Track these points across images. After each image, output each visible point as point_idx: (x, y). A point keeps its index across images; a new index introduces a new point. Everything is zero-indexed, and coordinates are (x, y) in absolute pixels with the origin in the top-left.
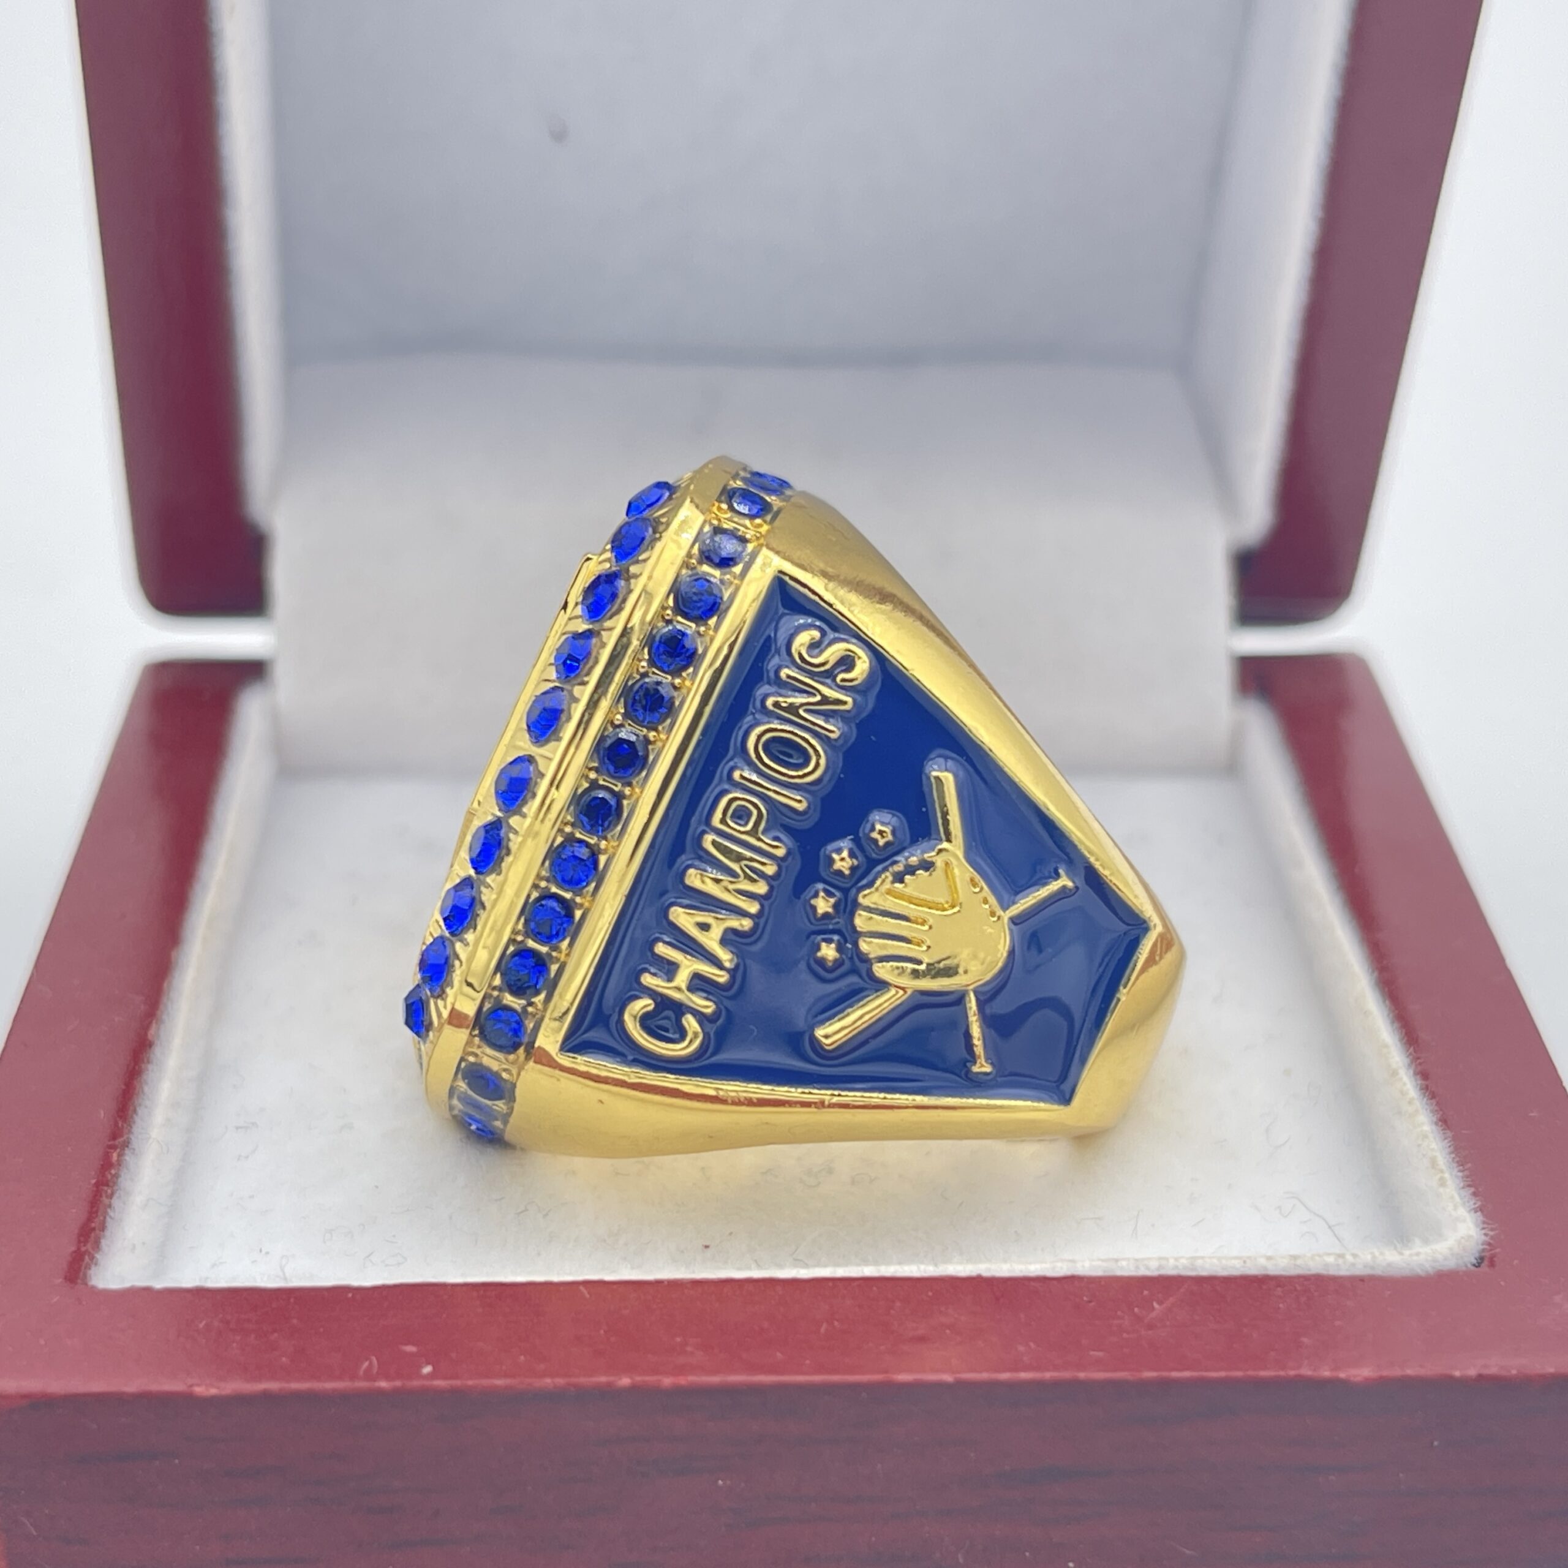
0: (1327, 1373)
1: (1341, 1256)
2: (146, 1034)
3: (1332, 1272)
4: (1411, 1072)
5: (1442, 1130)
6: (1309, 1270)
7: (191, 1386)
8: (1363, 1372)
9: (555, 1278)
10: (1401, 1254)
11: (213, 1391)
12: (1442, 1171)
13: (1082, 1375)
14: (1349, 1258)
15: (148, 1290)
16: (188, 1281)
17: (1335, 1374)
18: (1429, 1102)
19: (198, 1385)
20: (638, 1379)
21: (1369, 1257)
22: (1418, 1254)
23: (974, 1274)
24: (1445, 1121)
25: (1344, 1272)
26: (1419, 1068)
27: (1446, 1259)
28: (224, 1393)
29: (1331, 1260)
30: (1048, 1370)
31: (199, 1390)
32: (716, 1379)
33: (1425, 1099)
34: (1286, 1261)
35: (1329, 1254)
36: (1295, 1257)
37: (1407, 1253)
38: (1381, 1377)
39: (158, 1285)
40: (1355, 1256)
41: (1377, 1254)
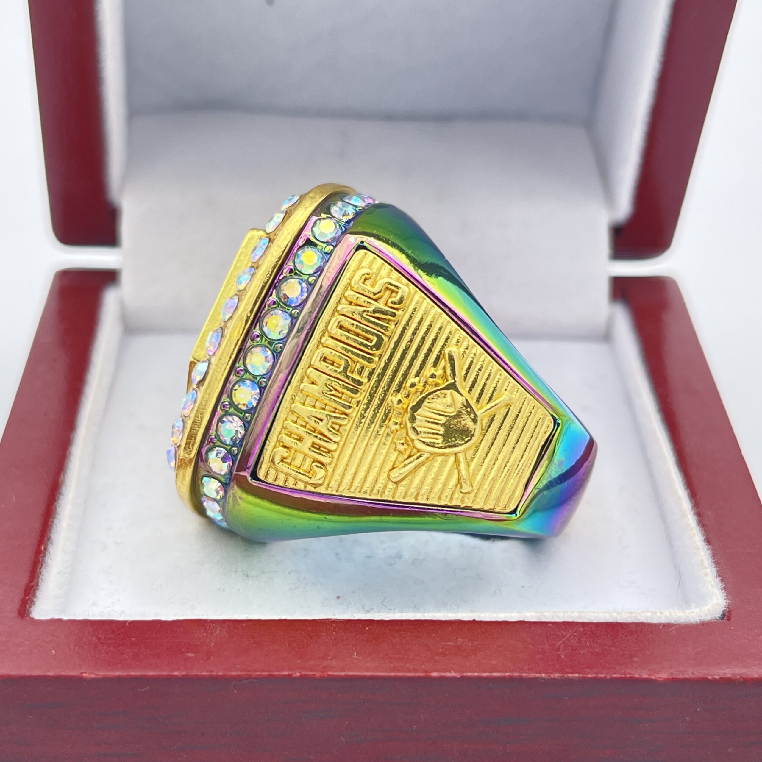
0: (645, 676)
1: (655, 613)
2: (58, 480)
3: (650, 621)
4: (692, 513)
5: (706, 545)
6: (638, 620)
7: (82, 673)
8: (663, 675)
9: (263, 618)
10: (684, 612)
11: (93, 676)
12: (706, 568)
13: (524, 675)
14: (658, 614)
15: (60, 621)
16: (80, 617)
17: (649, 677)
18: (701, 529)
19: (86, 673)
20: (304, 673)
21: (668, 614)
22: (693, 612)
23: (471, 619)
24: (708, 541)
25: (655, 621)
26: (696, 510)
27: (706, 615)
28: (98, 677)
29: (649, 614)
30: (507, 672)
31: (84, 675)
32: (342, 674)
33: (699, 528)
34: (627, 615)
35: (648, 612)
36: (631, 613)
37: (687, 612)
38: (672, 678)
39: (65, 618)
40: (661, 613)
41: (672, 612)
